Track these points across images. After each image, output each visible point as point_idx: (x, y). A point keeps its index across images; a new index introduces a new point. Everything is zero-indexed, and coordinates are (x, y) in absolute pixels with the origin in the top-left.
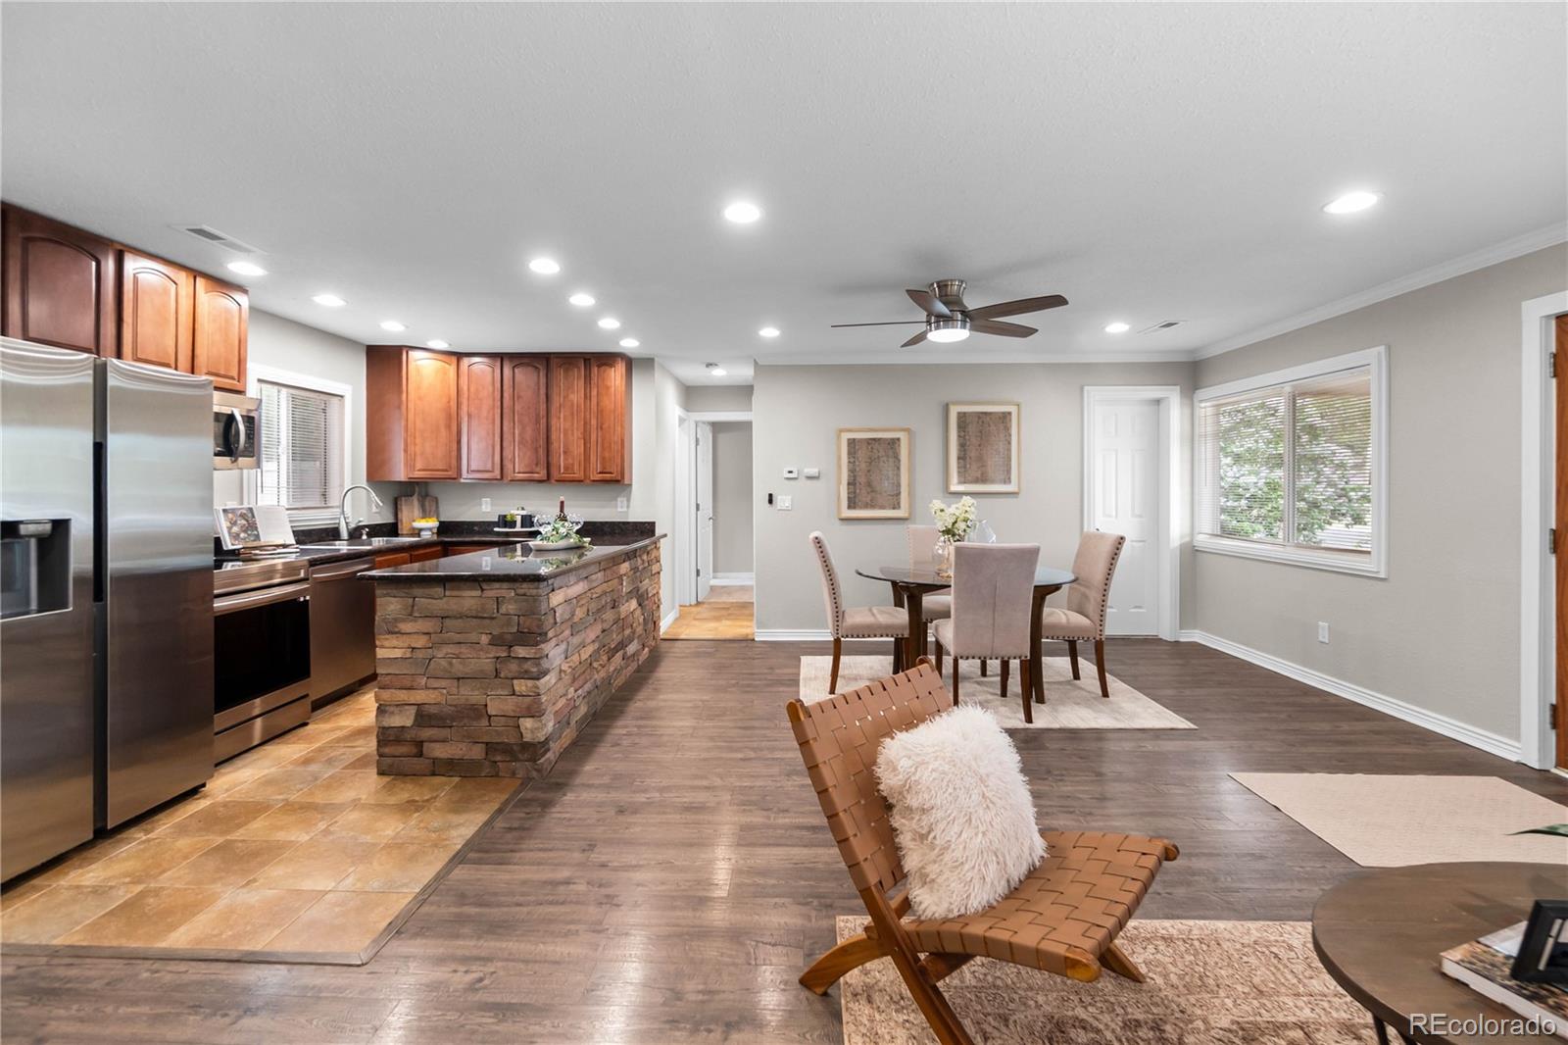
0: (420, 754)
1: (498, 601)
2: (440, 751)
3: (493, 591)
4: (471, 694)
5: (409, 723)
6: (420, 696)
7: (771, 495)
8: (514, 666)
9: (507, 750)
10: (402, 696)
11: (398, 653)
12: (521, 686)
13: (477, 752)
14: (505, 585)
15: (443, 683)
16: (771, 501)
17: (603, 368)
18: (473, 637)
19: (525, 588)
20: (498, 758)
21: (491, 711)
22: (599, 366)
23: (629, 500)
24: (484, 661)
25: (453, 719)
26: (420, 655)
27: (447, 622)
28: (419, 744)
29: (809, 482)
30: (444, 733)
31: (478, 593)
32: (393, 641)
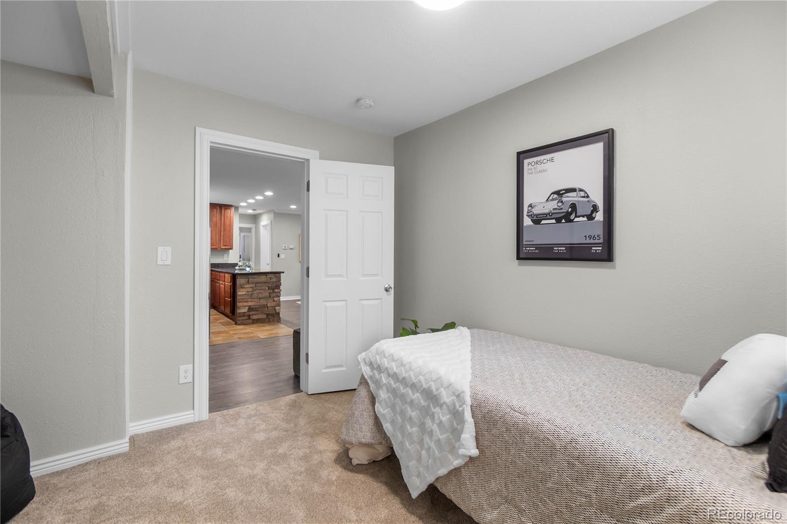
0: (250, 318)
1: (270, 278)
2: (255, 317)
3: (269, 276)
4: (263, 302)
5: (246, 311)
6: (250, 304)
7: (279, 254)
8: (274, 294)
9: (273, 315)
10: (245, 304)
11: (244, 293)
12: (276, 299)
13: (264, 316)
14: (273, 274)
15: (255, 300)
16: (278, 256)
17: (226, 210)
18: (264, 288)
19: (277, 275)
20: (270, 317)
21: (268, 306)
22: (225, 209)
23: (228, 256)
24: (267, 294)
25: (258, 308)
26: (249, 293)
27: (257, 284)
28: (249, 316)
29: (291, 250)
30: (256, 312)
31: (265, 277)
32: (243, 290)
